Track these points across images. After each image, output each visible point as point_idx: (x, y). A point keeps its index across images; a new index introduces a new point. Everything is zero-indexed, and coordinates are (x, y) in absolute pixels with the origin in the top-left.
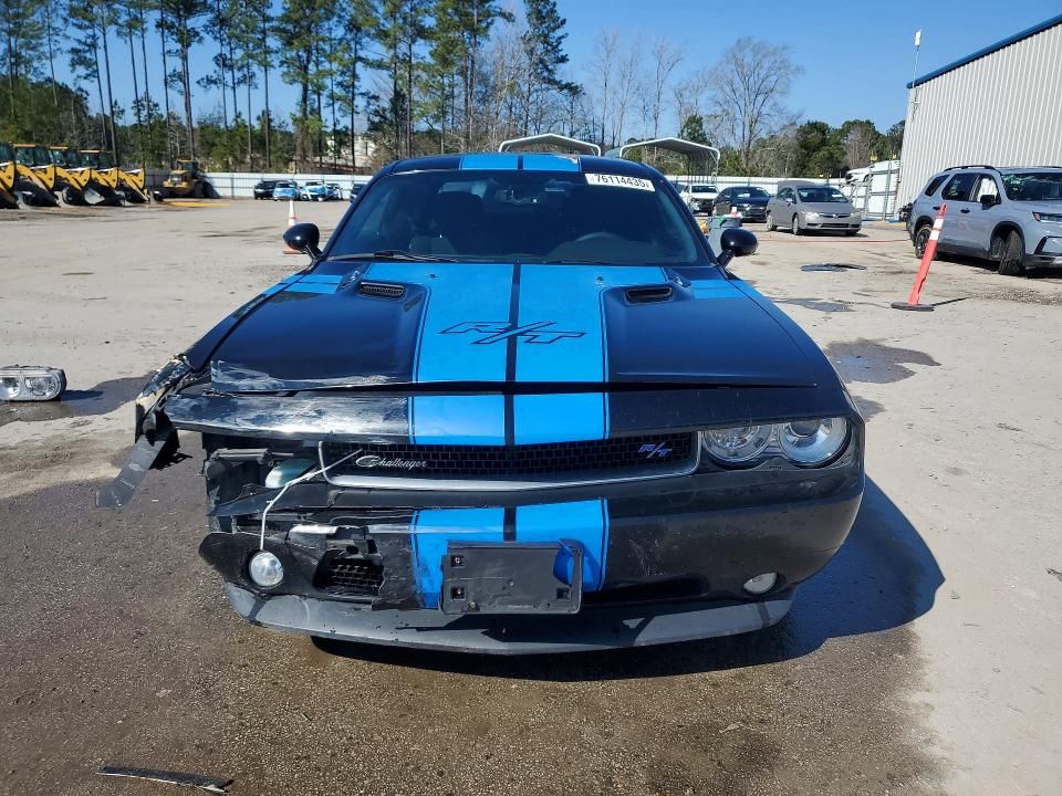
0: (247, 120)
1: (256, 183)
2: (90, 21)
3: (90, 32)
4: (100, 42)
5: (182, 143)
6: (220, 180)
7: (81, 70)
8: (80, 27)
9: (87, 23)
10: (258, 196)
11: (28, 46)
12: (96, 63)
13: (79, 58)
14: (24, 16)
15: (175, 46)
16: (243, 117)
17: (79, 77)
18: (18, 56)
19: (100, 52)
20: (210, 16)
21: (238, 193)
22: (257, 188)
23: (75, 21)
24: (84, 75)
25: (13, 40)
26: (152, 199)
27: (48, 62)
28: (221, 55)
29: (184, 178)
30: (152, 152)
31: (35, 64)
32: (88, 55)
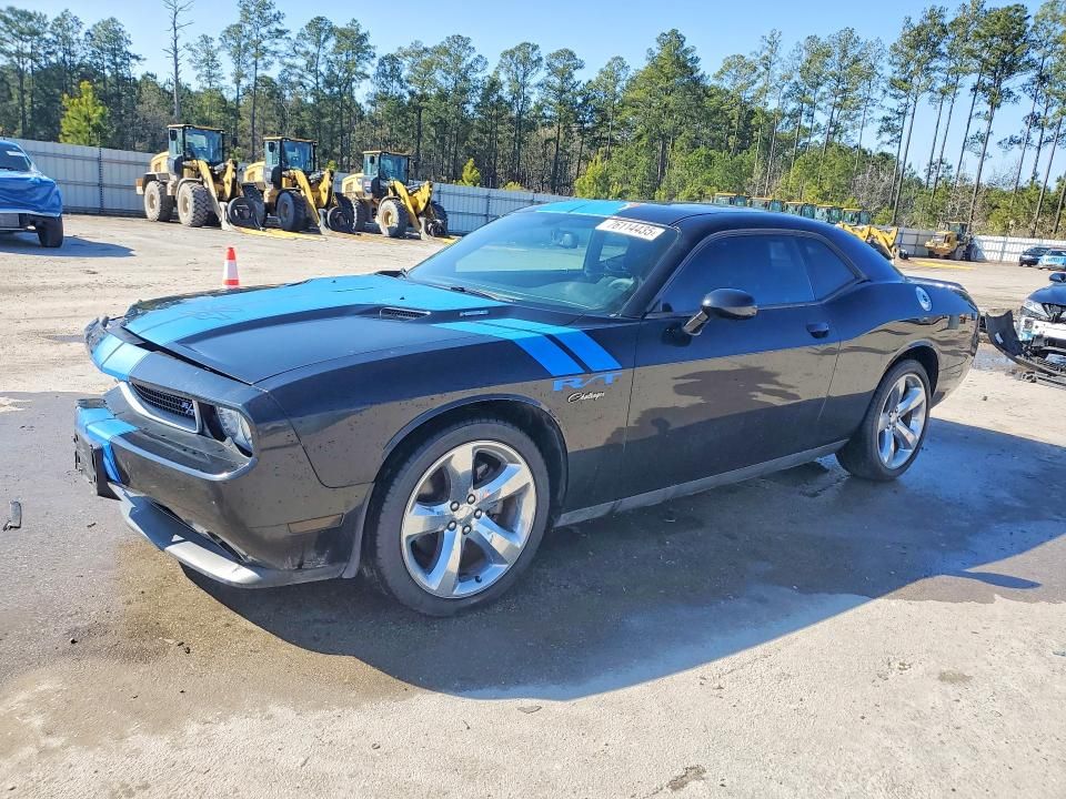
0: (1043, 180)
1: (1026, 248)
2: (906, 91)
3: (904, 101)
4: (910, 110)
5: (963, 204)
6: (989, 244)
7: (887, 137)
8: (896, 97)
9: (902, 93)
10: (1023, 262)
11: (847, 117)
12: (902, 129)
13: (888, 126)
14: (851, 91)
15: (984, 107)
16: (1039, 178)
17: (883, 143)
18: (837, 126)
19: (908, 119)
20: (1033, 73)
21: (1006, 258)
22: (1025, 253)
23: (892, 92)
24: (888, 140)
25: (836, 112)
26: (897, 257)
27: (858, 130)
28: (1032, 115)
29: (947, 239)
30: (931, 213)
31: (849, 133)
32: (896, 123)
